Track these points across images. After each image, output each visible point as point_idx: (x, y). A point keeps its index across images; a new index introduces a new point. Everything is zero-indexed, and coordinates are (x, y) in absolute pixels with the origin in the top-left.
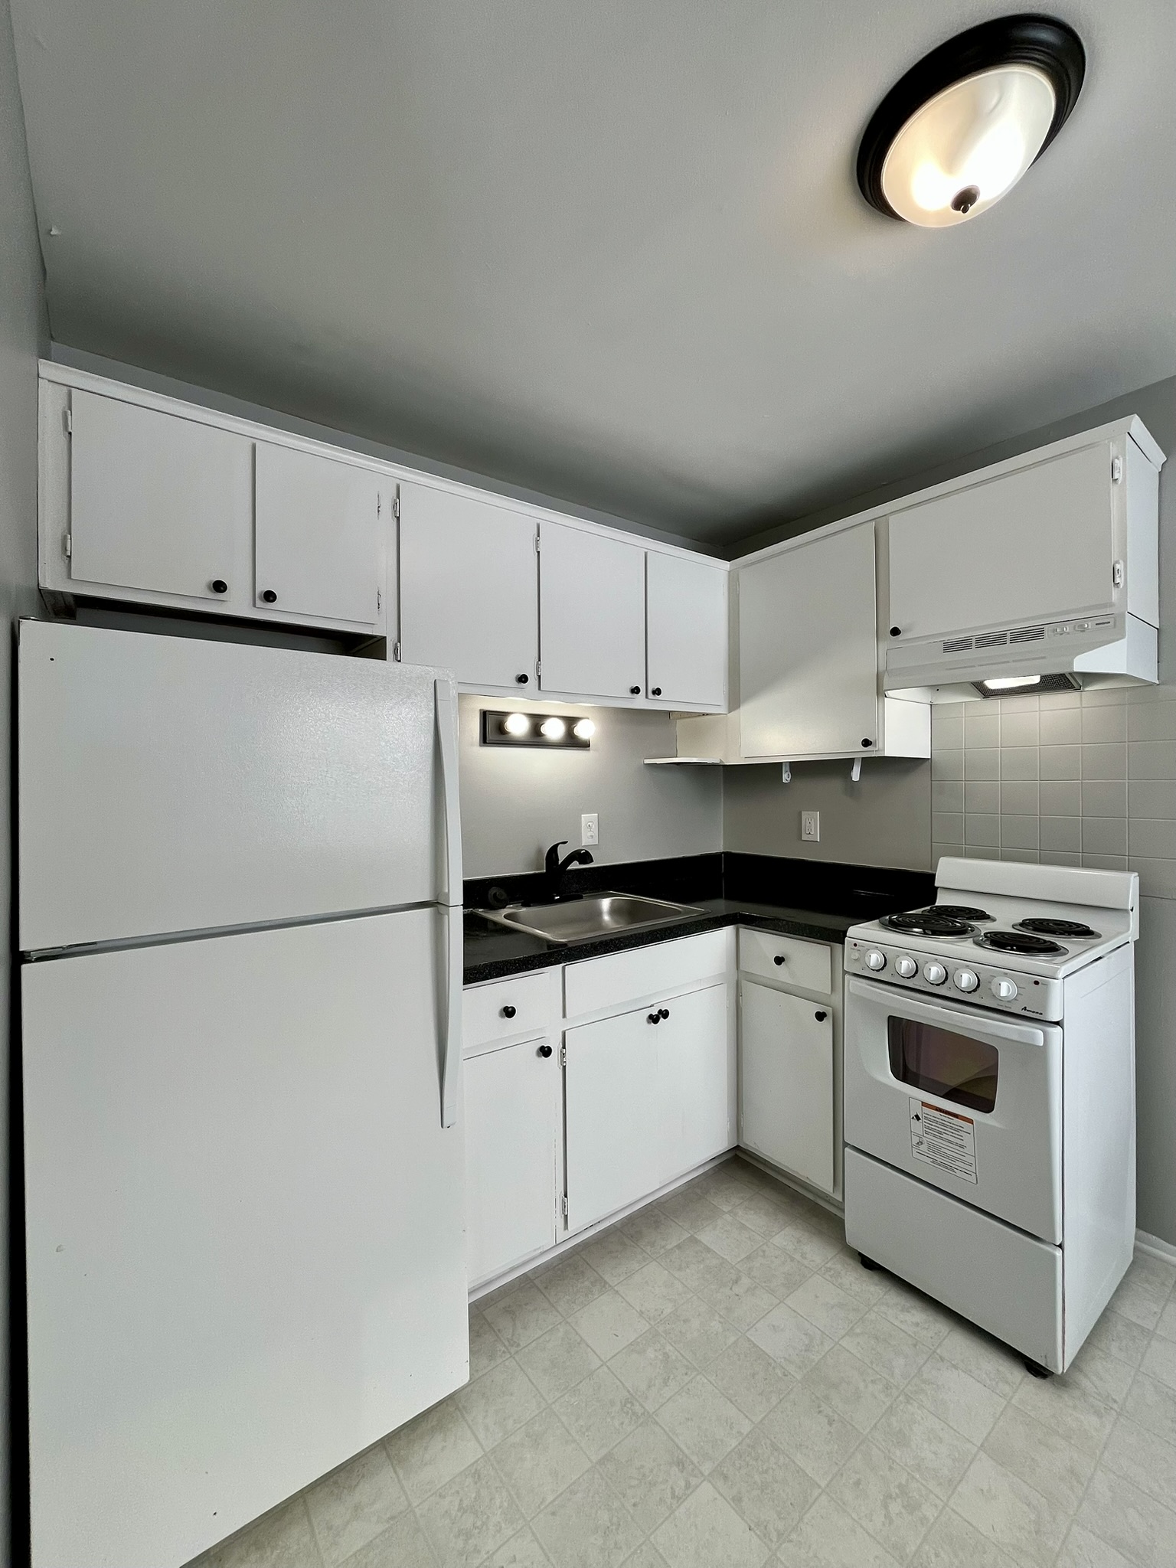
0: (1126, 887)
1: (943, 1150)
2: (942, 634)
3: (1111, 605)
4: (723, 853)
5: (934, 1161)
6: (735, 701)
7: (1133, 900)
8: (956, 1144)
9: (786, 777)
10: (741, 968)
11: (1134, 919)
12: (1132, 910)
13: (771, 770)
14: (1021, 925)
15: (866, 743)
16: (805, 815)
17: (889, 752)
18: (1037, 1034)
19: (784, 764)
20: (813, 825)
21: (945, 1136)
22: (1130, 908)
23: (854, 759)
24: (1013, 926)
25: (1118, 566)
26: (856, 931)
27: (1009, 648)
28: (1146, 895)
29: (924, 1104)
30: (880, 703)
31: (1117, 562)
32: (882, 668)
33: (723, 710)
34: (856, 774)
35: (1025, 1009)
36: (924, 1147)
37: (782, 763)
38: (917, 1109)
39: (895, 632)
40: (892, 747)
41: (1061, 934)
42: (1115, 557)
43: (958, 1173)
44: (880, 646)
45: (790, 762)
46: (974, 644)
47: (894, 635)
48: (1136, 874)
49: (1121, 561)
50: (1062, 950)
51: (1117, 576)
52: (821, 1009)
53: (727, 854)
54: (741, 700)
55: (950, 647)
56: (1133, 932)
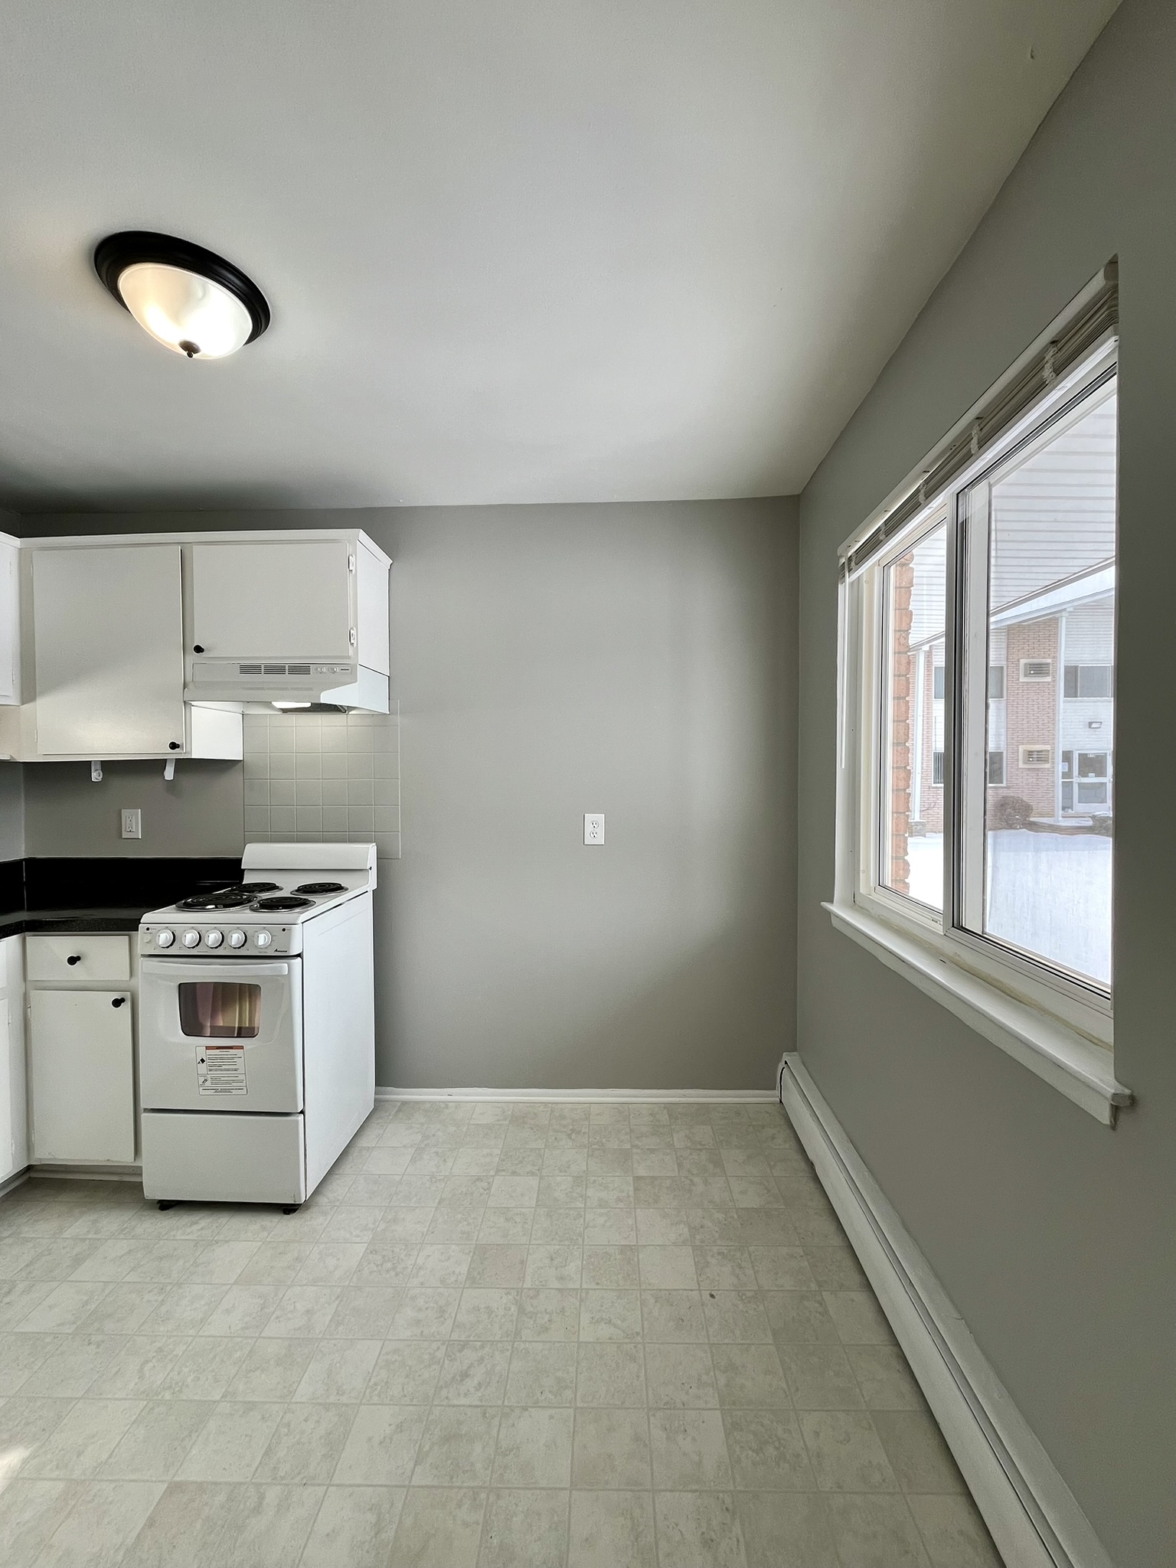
0: (367, 854)
1: (222, 1079)
2: (239, 658)
3: (349, 657)
4: (25, 859)
5: (216, 1090)
6: (29, 691)
7: (372, 862)
8: (232, 1070)
9: (96, 776)
10: (30, 977)
11: (373, 874)
12: (371, 868)
13: (76, 770)
14: (297, 891)
15: (174, 746)
16: (125, 813)
17: (197, 754)
18: (283, 966)
19: (93, 763)
20: (133, 823)
21: (224, 1067)
22: (368, 867)
23: (166, 760)
24: (291, 893)
25: (352, 632)
26: (148, 917)
27: (287, 677)
28: (380, 858)
29: (207, 1048)
30: (187, 709)
31: (352, 629)
32: (189, 679)
33: (13, 700)
34: (169, 773)
35: (276, 951)
36: (208, 1084)
37: (91, 761)
38: (202, 1053)
39: (198, 649)
40: (199, 750)
41: (320, 892)
42: (351, 623)
43: (234, 1092)
44: (187, 658)
45: (102, 761)
46: (263, 670)
47: (198, 652)
48: (374, 844)
49: (355, 629)
50: (312, 903)
51: (352, 638)
52: (117, 996)
53: (30, 861)
54: (37, 694)
55: (246, 669)
56: (372, 883)
